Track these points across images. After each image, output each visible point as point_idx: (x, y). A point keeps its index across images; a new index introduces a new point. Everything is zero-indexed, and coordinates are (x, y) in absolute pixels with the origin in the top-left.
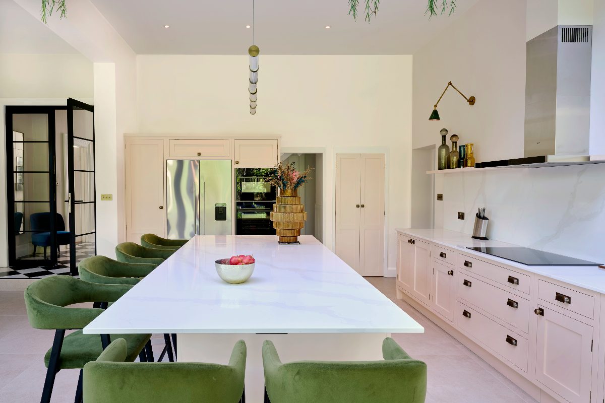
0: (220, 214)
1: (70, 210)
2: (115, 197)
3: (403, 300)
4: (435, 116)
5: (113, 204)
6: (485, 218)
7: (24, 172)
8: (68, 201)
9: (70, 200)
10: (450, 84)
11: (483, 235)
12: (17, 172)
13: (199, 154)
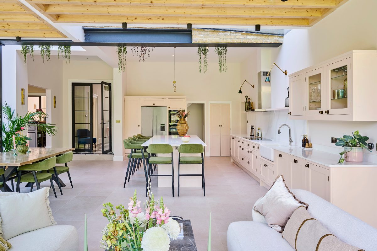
0: (163, 129)
1: (102, 127)
2: (121, 122)
3: (233, 162)
4: (240, 92)
5: (121, 124)
6: (254, 129)
8: (101, 123)
10: (245, 80)
11: (253, 135)
13: (154, 104)
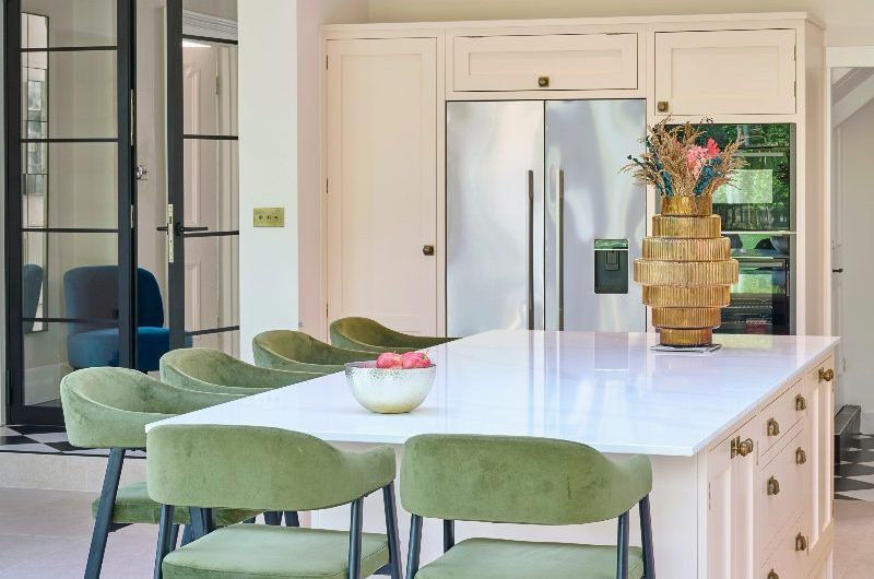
1: (172, 257)
2: (291, 218)
5: (287, 238)
7: (48, 141)
8: (167, 229)
9: (171, 227)
12: (27, 141)
13: (544, 82)
